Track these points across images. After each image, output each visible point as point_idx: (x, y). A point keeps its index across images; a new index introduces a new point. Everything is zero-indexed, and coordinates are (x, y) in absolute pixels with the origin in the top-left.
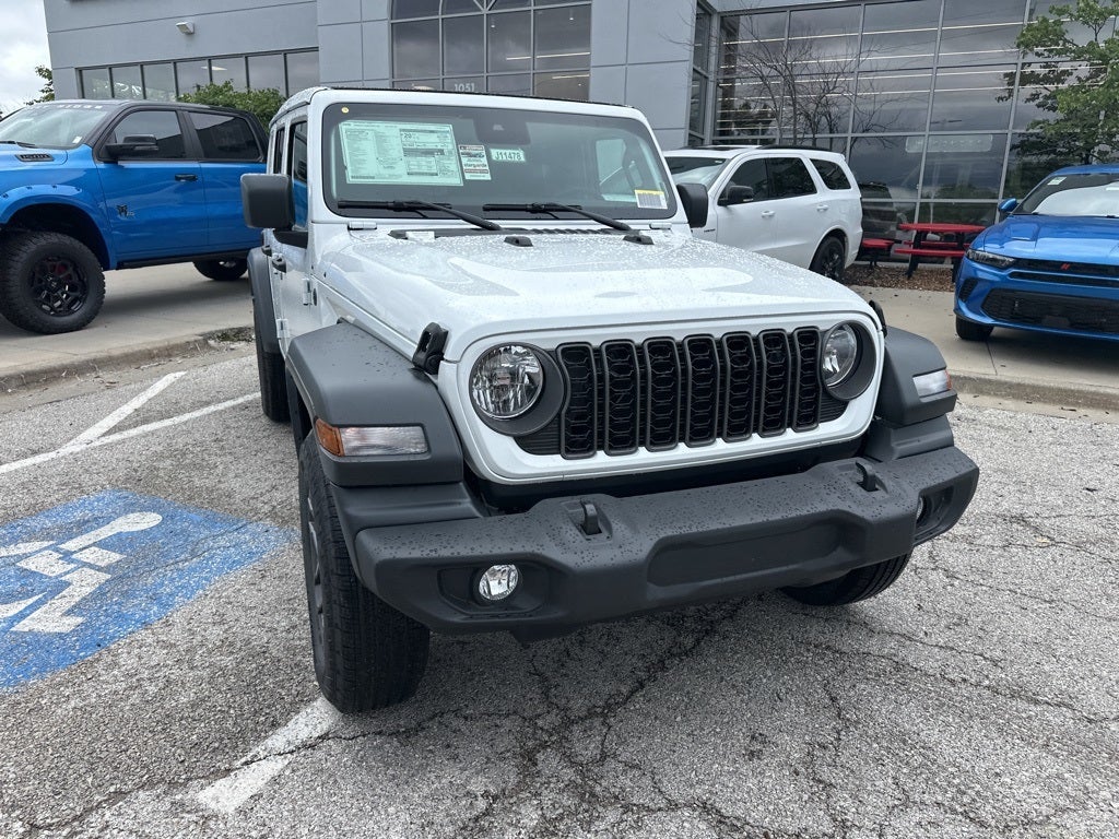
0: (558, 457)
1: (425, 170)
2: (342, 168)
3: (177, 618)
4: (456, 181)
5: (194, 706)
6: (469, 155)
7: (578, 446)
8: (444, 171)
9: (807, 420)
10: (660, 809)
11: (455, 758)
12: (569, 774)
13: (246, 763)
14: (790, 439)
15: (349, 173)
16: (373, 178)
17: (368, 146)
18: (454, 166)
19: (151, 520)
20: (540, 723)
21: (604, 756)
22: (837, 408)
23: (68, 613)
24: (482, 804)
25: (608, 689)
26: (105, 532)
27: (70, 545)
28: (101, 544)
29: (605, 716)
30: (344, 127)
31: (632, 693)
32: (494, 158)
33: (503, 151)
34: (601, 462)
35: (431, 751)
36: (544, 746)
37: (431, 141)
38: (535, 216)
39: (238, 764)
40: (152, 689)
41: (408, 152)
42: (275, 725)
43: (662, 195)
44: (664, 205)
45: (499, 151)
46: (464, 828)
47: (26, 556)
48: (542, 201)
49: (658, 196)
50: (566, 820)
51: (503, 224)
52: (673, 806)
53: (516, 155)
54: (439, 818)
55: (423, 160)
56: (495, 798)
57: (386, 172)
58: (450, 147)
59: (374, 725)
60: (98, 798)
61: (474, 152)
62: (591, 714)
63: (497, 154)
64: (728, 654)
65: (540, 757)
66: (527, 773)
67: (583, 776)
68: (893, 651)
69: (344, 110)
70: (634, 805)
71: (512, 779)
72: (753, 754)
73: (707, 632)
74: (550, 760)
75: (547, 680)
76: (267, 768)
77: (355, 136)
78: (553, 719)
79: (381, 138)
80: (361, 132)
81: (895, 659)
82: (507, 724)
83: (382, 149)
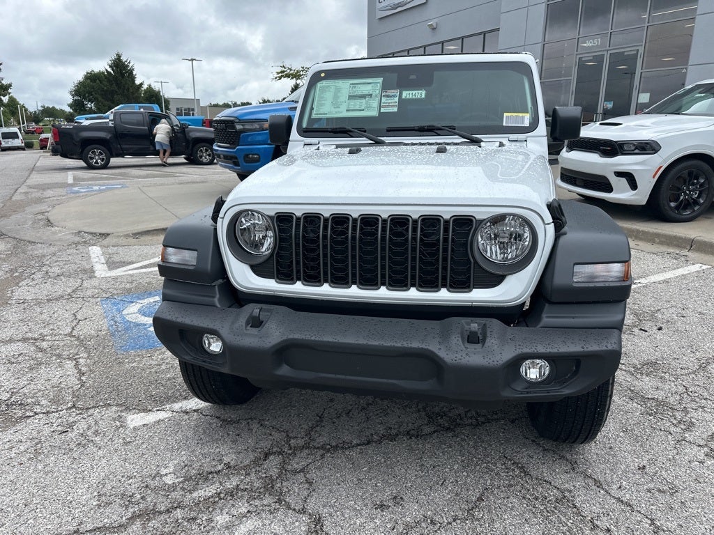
0: (273, 281)
1: (357, 108)
2: (312, 109)
4: (374, 113)
5: (169, 379)
6: (388, 96)
7: (285, 276)
8: (369, 108)
9: (462, 284)
10: (294, 510)
11: (234, 442)
12: (274, 472)
13: (158, 410)
14: (444, 296)
15: (314, 112)
16: (326, 114)
17: (329, 96)
18: (375, 104)
20: (292, 441)
21: (302, 470)
22: (493, 280)
24: (219, 467)
25: (347, 438)
29: (328, 451)
30: (319, 85)
31: (358, 445)
32: (403, 97)
33: (411, 92)
34: (299, 289)
35: (228, 435)
36: (280, 453)
37: (366, 89)
38: (422, 133)
39: (155, 409)
40: (163, 367)
41: (351, 97)
42: (185, 398)
43: (526, 116)
44: (527, 124)
45: (408, 92)
46: (200, 474)
48: (425, 124)
49: (523, 117)
50: (246, 493)
51: (387, 140)
52: (303, 511)
53: (421, 94)
54: (196, 465)
55: (358, 102)
56: (229, 467)
57: (334, 110)
58: (377, 92)
59: (221, 412)
60: (101, 404)
61: (391, 94)
62: (323, 447)
63: (407, 94)
64: (444, 446)
65: (272, 457)
66: (257, 462)
67: (280, 476)
68: (572, 488)
69: (323, 75)
70: (285, 501)
71: (247, 462)
72: (382, 507)
73: (448, 429)
74: (274, 461)
75: (322, 421)
76: (162, 415)
77: (324, 90)
78: (301, 442)
79: (338, 90)
80: (328, 87)
81: (567, 494)
82: (277, 436)
83: (336, 97)
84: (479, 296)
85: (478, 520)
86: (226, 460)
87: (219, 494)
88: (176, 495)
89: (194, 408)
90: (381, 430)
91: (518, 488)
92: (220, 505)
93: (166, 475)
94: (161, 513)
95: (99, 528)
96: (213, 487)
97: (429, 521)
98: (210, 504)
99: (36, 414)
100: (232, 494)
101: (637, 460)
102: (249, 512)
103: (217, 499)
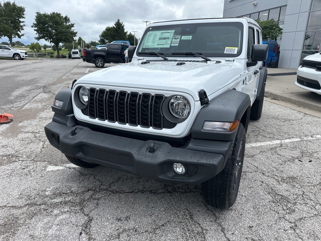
0: (88, 117)
1: (162, 43)
4: (168, 46)
6: (175, 38)
7: (92, 116)
8: (166, 44)
9: (158, 126)
10: (85, 214)
11: (80, 183)
13: (61, 166)
14: (151, 130)
15: (144, 45)
16: (149, 46)
17: (151, 38)
18: (169, 42)
20: (102, 186)
21: (98, 199)
22: (172, 125)
24: (68, 192)
29: (113, 193)
30: (148, 33)
32: (182, 39)
33: (185, 37)
34: (97, 121)
35: (80, 179)
36: (94, 190)
37: (166, 35)
38: (187, 56)
41: (160, 39)
43: (236, 49)
45: (184, 37)
46: (59, 193)
50: (71, 203)
51: (169, 58)
53: (190, 38)
55: (162, 41)
57: (152, 45)
58: (171, 36)
59: (83, 170)
61: (177, 37)
62: (112, 191)
63: (184, 38)
64: (163, 199)
65: (90, 191)
66: (83, 193)
67: (88, 199)
68: (209, 229)
69: (151, 29)
70: (83, 210)
71: (79, 192)
72: (119, 220)
73: (170, 192)
74: (91, 192)
75: (119, 180)
76: (61, 168)
77: (150, 35)
78: (105, 187)
79: (156, 35)
80: (152, 34)
81: (204, 231)
82: (98, 183)
83: (154, 38)
84: (165, 132)
85: (156, 234)
86: (73, 189)
87: (62, 202)
88: (46, 199)
89: (74, 167)
90: (141, 188)
91: (184, 224)
92: (59, 206)
93: (47, 191)
94: (37, 205)
95: (13, 206)
96: (61, 199)
97: (135, 230)
98: (55, 205)
99: (19, 160)
100: (66, 203)
101: (251, 223)
102: (67, 211)
103: (59, 204)
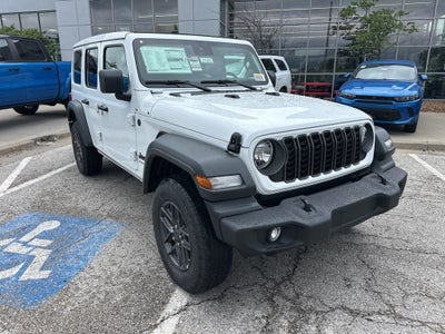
0: (283, 183)
1: (177, 67)
2: (144, 67)
3: (93, 264)
4: (190, 71)
5: (125, 301)
6: (192, 61)
7: (290, 178)
8: (184, 67)
10: (329, 311)
11: (244, 305)
12: (288, 303)
13: (162, 321)
14: (353, 168)
15: (148, 69)
16: (158, 71)
17: (153, 57)
18: (188, 66)
19: (55, 224)
20: (267, 286)
21: (298, 295)
22: (363, 155)
23: (42, 269)
26: (37, 231)
27: (24, 239)
28: (39, 237)
29: (290, 280)
30: (142, 49)
31: (294, 270)
32: (202, 62)
33: (205, 59)
34: (298, 183)
35: (233, 304)
36: (273, 295)
37: (177, 55)
39: (158, 321)
40: (102, 297)
41: (170, 60)
42: (164, 304)
44: (264, 79)
45: (203, 59)
47: (6, 246)
49: (262, 76)
50: (299, 321)
52: (332, 310)
53: (210, 60)
55: (175, 63)
56: (267, 318)
57: (162, 68)
58: (185, 57)
59: (205, 297)
61: (194, 59)
65: (275, 299)
66: (274, 306)
69: (141, 42)
70: (319, 311)
71: (270, 309)
76: (172, 321)
77: (147, 53)
78: (271, 284)
79: (158, 54)
83: (159, 59)
86: (258, 315)
102: (317, 327)
